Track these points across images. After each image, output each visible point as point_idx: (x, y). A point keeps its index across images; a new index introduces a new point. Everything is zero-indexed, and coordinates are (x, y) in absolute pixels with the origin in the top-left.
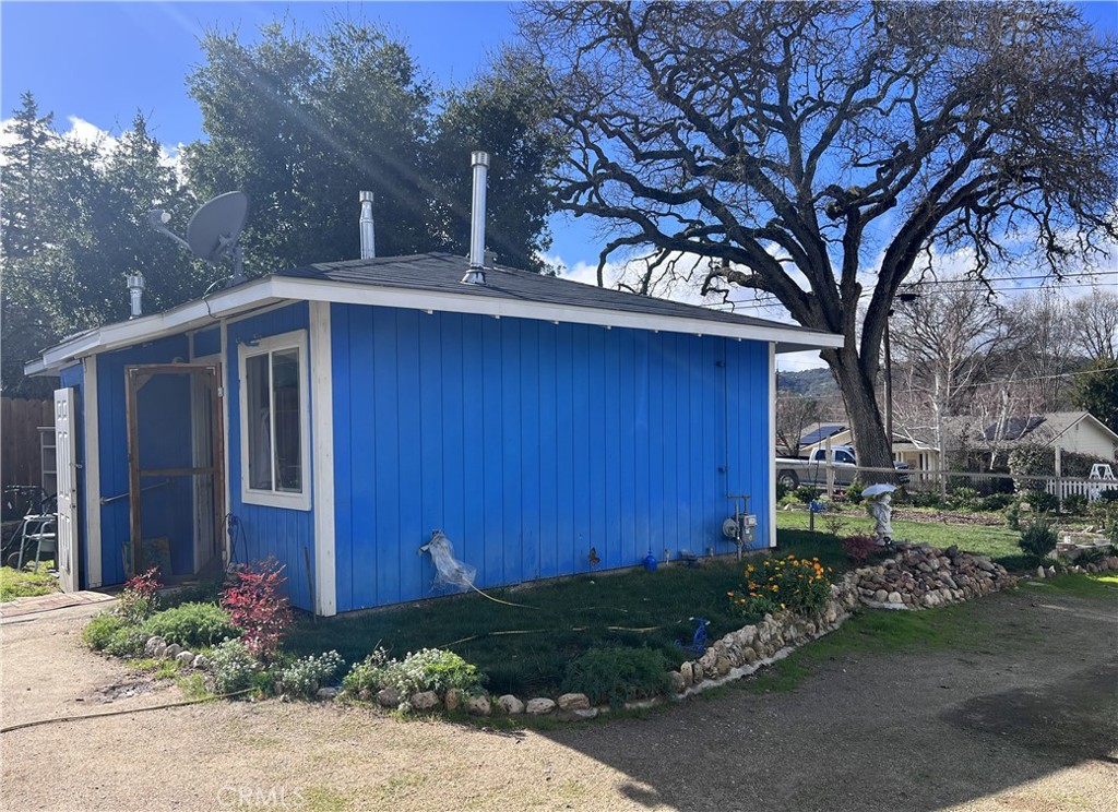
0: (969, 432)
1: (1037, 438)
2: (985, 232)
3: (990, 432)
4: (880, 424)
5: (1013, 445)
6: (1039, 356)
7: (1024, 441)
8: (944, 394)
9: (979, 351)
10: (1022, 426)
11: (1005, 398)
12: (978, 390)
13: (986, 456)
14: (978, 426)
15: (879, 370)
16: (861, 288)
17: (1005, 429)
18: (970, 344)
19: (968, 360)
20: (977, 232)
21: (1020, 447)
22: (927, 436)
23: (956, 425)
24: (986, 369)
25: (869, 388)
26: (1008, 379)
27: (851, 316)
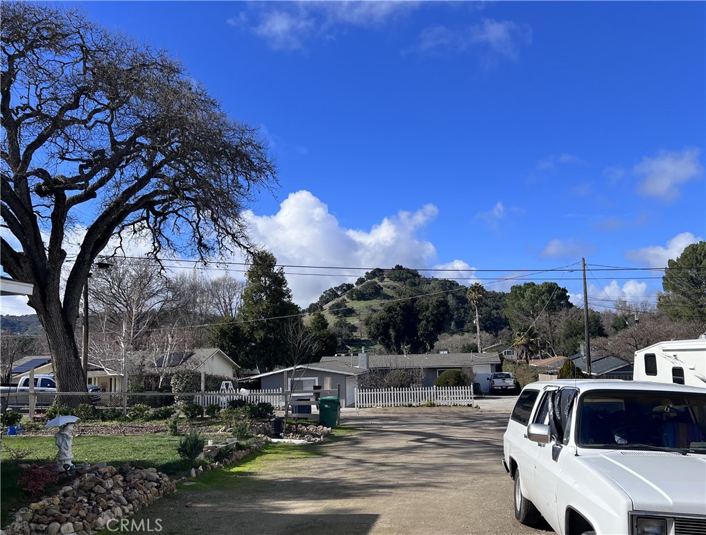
0: (145, 363)
1: (189, 366)
2: (159, 229)
3: (160, 362)
4: (77, 358)
5: (174, 370)
6: (191, 313)
7: (181, 368)
8: (129, 335)
9: (154, 307)
10: (180, 358)
11: (170, 339)
12: (153, 333)
13: (157, 378)
14: (151, 358)
15: (78, 317)
16: (65, 254)
17: (169, 360)
18: (148, 303)
19: (146, 313)
20: (154, 227)
21: (179, 372)
22: (115, 366)
23: (137, 357)
24: (158, 320)
25: (69, 331)
26: (172, 327)
27: (56, 274)
